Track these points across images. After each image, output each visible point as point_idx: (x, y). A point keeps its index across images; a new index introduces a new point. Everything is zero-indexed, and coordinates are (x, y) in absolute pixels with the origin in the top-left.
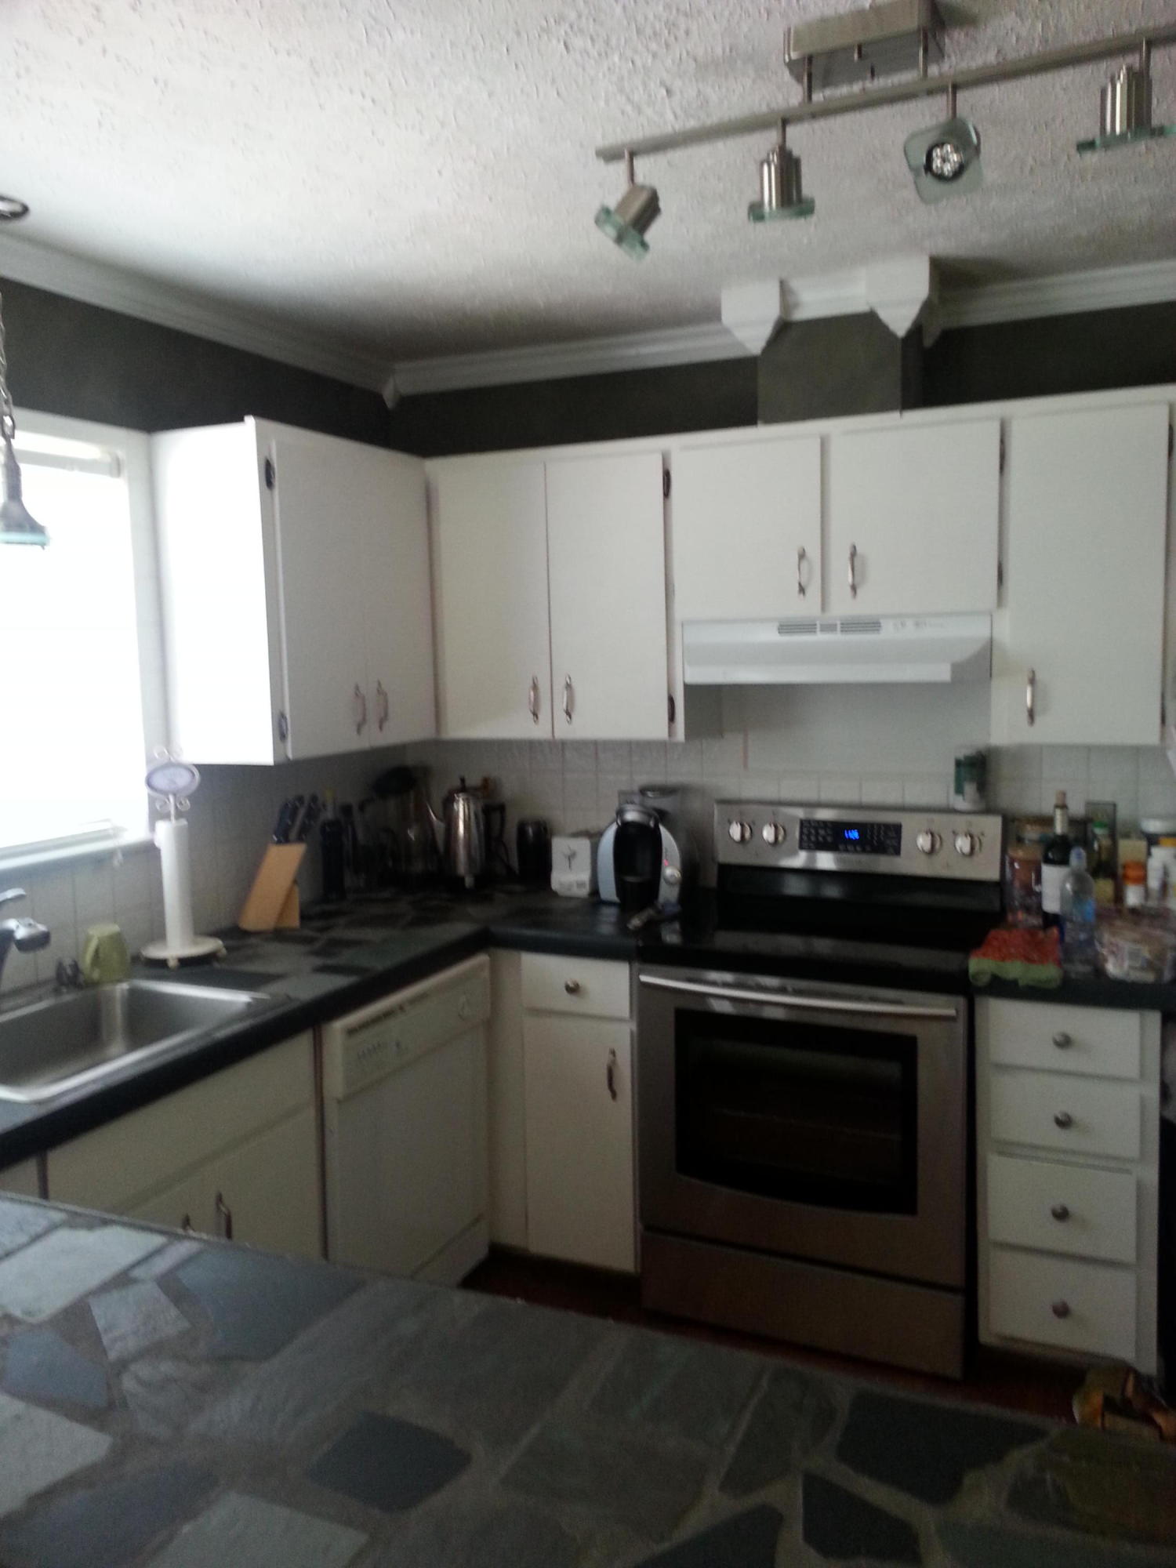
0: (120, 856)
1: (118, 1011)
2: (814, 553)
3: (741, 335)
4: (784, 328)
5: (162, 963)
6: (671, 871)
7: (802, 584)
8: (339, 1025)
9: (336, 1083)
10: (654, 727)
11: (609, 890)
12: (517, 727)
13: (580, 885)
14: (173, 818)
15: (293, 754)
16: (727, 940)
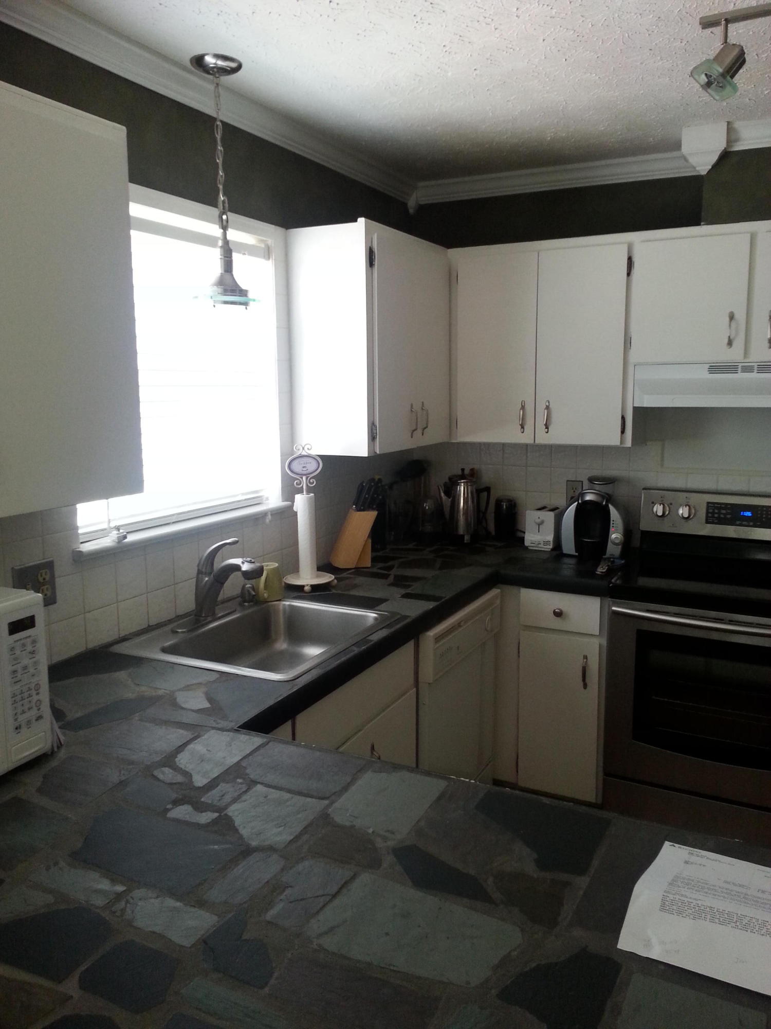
0: (269, 517)
1: (281, 619)
2: (741, 316)
3: (693, 160)
4: (725, 156)
5: (300, 588)
6: (615, 535)
7: (731, 338)
8: (432, 633)
9: (428, 671)
10: (611, 438)
11: (569, 546)
12: (511, 435)
13: (546, 543)
14: (305, 493)
15: (379, 451)
16: (644, 582)
